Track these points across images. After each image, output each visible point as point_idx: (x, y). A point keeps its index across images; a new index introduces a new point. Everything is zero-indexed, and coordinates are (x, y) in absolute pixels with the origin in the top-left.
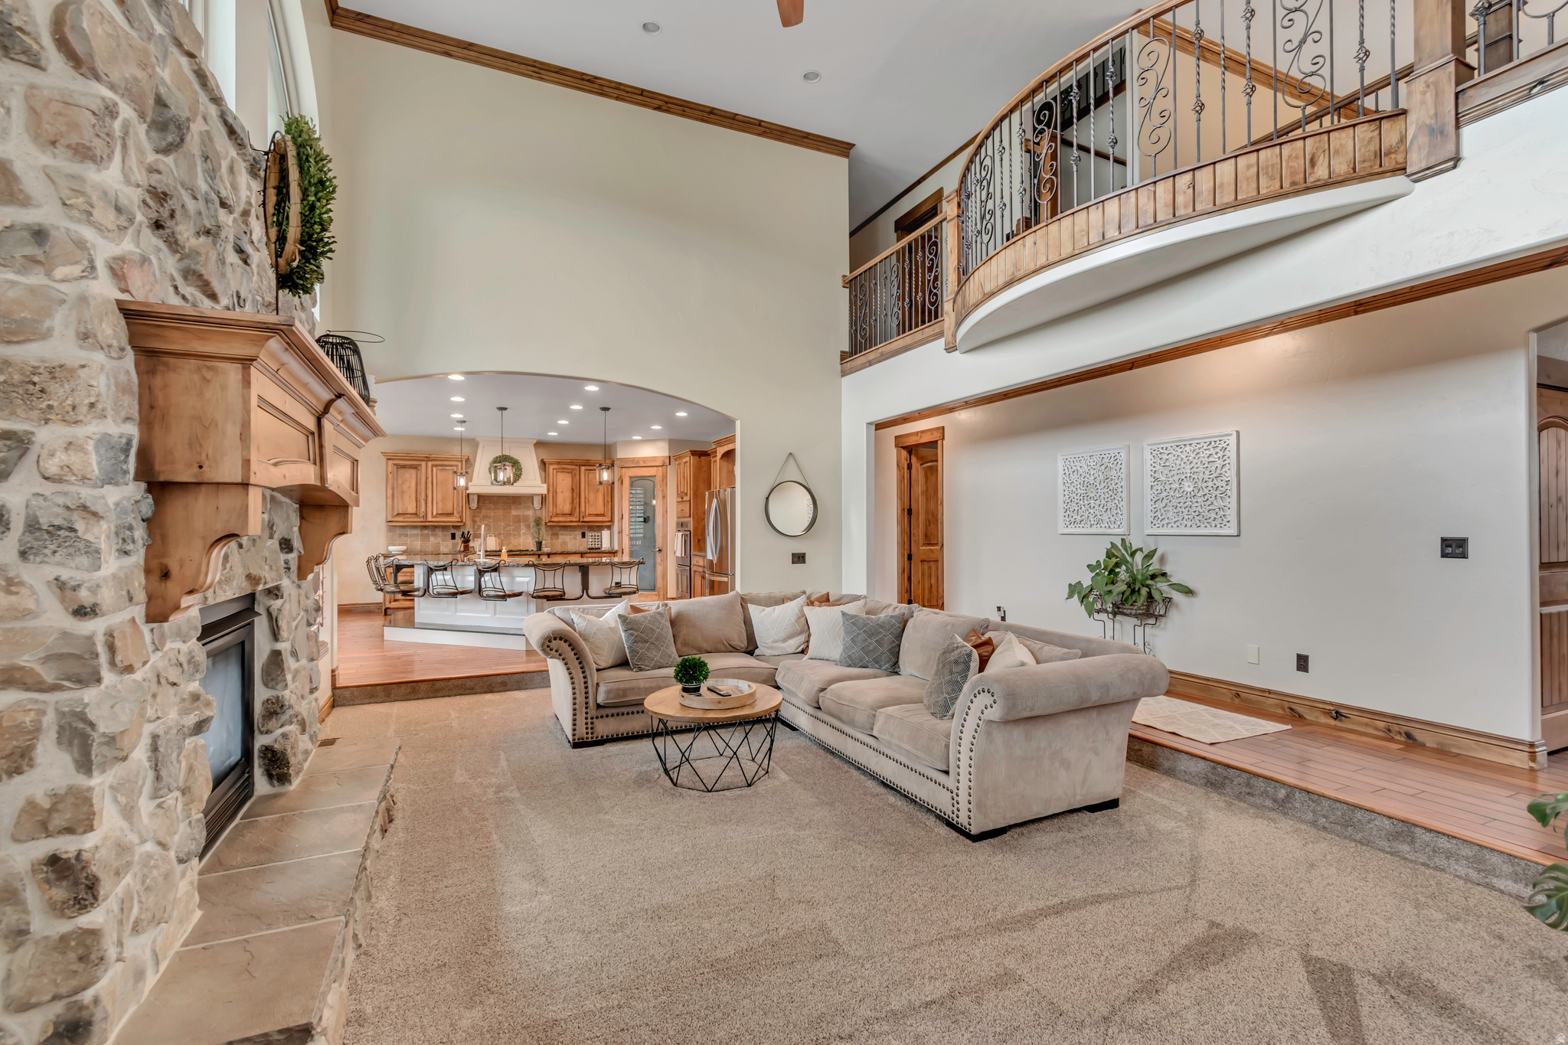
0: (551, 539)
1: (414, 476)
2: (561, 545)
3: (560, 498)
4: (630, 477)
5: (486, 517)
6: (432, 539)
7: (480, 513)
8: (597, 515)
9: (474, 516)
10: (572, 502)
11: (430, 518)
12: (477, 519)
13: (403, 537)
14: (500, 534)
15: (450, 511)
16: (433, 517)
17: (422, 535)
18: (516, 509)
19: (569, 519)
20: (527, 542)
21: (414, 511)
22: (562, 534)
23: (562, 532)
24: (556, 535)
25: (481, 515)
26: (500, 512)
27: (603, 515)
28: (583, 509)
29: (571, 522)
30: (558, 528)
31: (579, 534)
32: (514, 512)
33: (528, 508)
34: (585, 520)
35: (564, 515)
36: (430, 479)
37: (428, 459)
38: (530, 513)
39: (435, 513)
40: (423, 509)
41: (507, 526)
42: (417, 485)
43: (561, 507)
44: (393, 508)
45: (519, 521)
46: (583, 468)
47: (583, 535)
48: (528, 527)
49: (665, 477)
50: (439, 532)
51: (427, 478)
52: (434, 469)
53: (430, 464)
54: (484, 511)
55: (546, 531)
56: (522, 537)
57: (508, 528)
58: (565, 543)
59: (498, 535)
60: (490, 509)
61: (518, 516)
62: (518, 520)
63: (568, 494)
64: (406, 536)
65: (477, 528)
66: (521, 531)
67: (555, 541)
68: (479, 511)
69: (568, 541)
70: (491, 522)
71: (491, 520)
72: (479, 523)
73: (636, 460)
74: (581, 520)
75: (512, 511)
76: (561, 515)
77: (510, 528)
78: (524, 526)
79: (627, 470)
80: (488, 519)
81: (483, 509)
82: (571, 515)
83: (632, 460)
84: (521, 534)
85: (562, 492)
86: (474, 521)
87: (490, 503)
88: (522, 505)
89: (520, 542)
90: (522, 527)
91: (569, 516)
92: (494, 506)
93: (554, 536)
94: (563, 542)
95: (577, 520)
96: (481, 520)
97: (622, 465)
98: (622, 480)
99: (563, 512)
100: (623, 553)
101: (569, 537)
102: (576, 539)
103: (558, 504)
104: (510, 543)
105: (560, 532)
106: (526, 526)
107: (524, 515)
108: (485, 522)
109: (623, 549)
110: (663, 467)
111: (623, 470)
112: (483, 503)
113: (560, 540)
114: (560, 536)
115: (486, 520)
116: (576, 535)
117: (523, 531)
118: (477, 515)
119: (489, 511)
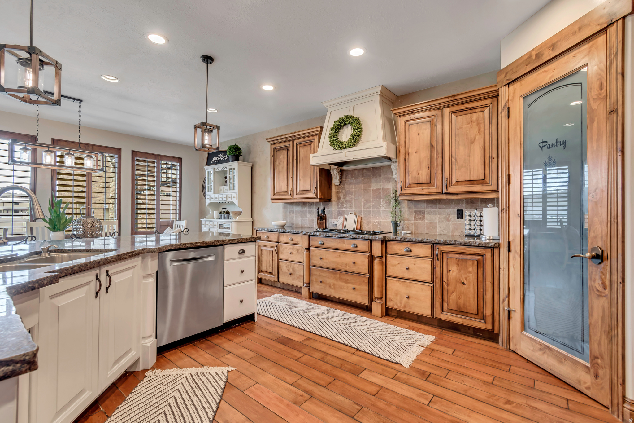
0: (415, 219)
1: (286, 156)
2: (428, 228)
3: (414, 160)
4: (525, 97)
5: (348, 193)
7: (343, 188)
8: (471, 182)
9: (339, 192)
10: (431, 166)
11: (295, 196)
12: (341, 195)
15: (309, 188)
16: (297, 194)
17: (302, 212)
18: (376, 182)
19: (427, 189)
21: (285, 190)
22: (429, 213)
23: (429, 210)
24: (421, 214)
25: (344, 191)
26: (361, 187)
27: (482, 182)
28: (447, 174)
29: (430, 194)
30: (423, 205)
31: (452, 212)
32: (374, 186)
33: (389, 179)
34: (451, 190)
35: (419, 184)
36: (295, 159)
37: (293, 139)
38: (390, 186)
39: (298, 191)
40: (291, 187)
41: (367, 201)
42: (287, 165)
43: (415, 174)
44: (274, 188)
45: (379, 197)
46: (447, 111)
47: (460, 215)
48: (388, 203)
51: (293, 157)
52: (298, 146)
53: (295, 142)
54: (346, 186)
55: (409, 208)
56: (382, 216)
57: (367, 206)
58: (432, 225)
60: (351, 183)
61: (378, 190)
62: (378, 194)
63: (425, 154)
64: (293, 212)
65: (341, 205)
66: (381, 208)
67: (419, 221)
68: (342, 186)
69: (438, 221)
70: (352, 198)
71: (353, 196)
72: (343, 200)
73: (534, 53)
74: (445, 190)
75: (372, 184)
76: (416, 185)
77: (370, 204)
78: (384, 202)
79: (517, 85)
80: (350, 195)
81: (346, 184)
82: (429, 185)
83: (526, 57)
84: (381, 212)
85: (416, 153)
86: (339, 198)
87: (352, 177)
88: (383, 176)
89: (380, 222)
90: (382, 203)
91: (426, 185)
92: (355, 180)
93: (418, 214)
94: (431, 223)
95: (439, 191)
96: (344, 196)
97: (507, 80)
98: (509, 108)
99: (417, 181)
100: (509, 250)
101: (438, 216)
102: (448, 220)
103: (411, 170)
104: (370, 222)
105: (426, 210)
106: (386, 203)
107: (384, 189)
108: (348, 199)
109: (509, 243)
110: (608, 31)
111: (512, 87)
112: (346, 179)
113: (426, 221)
114: (426, 215)
115: (348, 195)
116: (449, 214)
117: (383, 209)
118: (340, 191)
119: (351, 187)
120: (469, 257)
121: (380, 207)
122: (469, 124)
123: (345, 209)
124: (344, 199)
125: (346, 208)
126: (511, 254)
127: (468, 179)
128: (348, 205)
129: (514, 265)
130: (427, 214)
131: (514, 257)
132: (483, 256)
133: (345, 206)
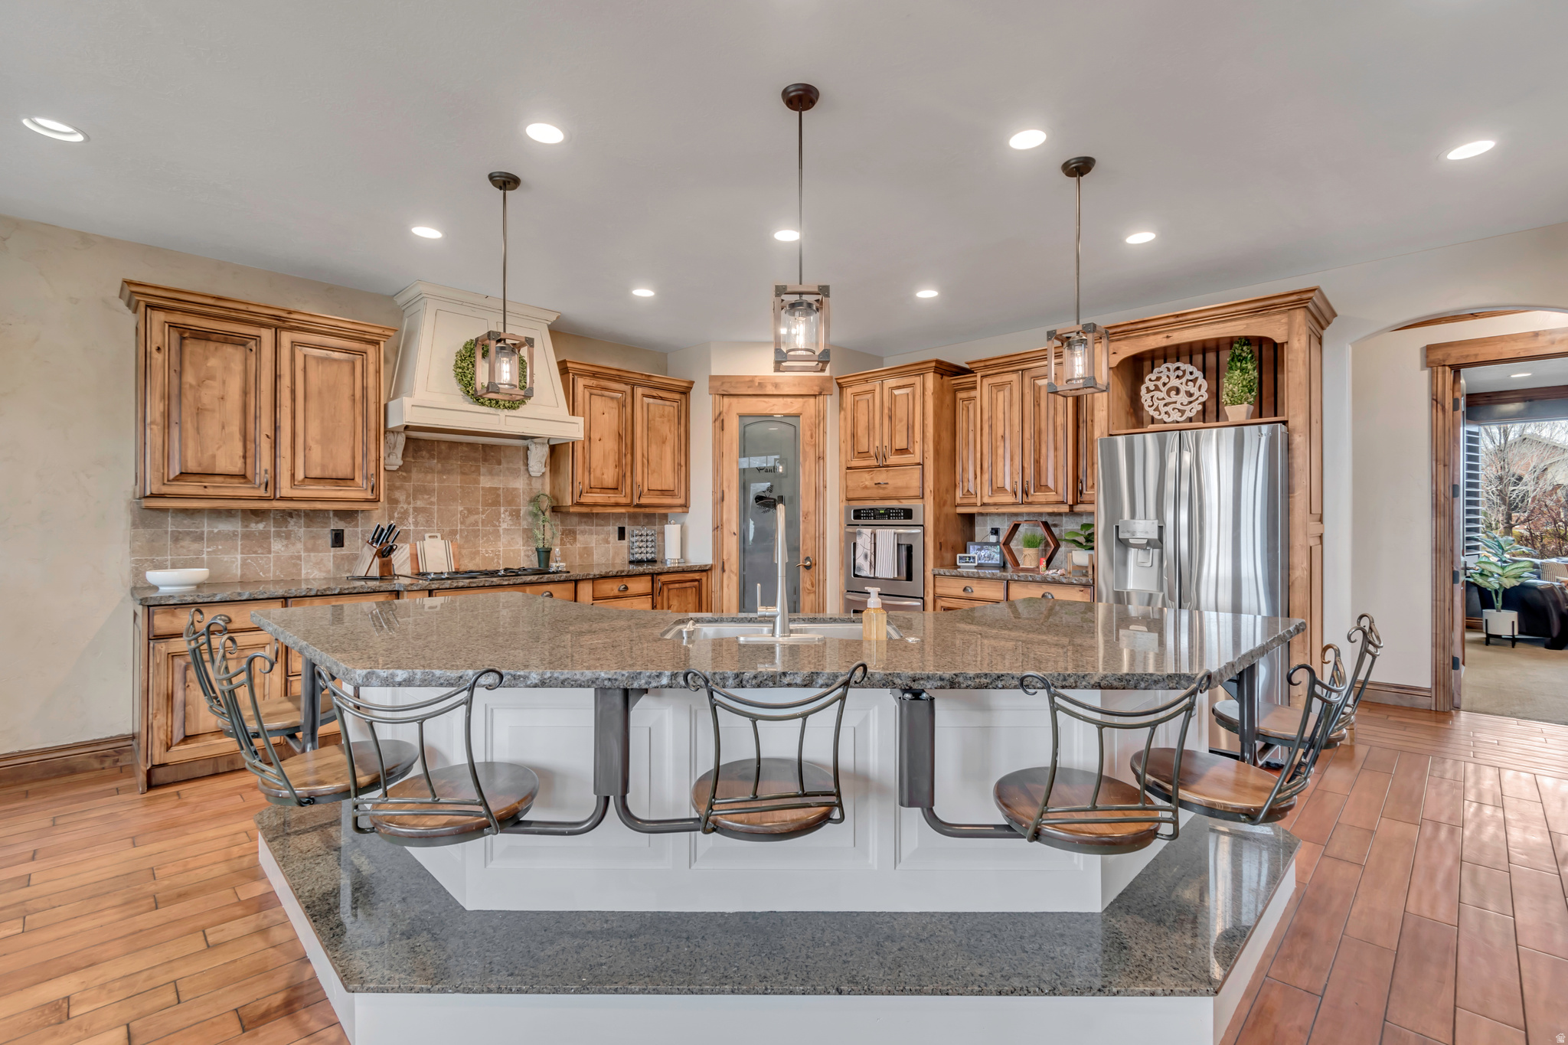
0: (562, 543)
2: (581, 557)
3: (598, 451)
4: (741, 416)
5: (421, 491)
6: (277, 546)
7: (405, 479)
8: (661, 493)
9: (393, 488)
10: (619, 464)
11: (285, 490)
12: (400, 496)
13: (186, 543)
14: (453, 533)
15: (344, 470)
16: (293, 485)
17: (246, 536)
18: (491, 473)
19: (613, 498)
20: (516, 552)
21: (236, 467)
22: (583, 532)
23: (583, 527)
24: (572, 534)
25: (409, 486)
26: (455, 481)
27: (671, 493)
28: (639, 478)
29: (617, 505)
30: (575, 519)
31: (613, 530)
32: (486, 482)
33: (515, 473)
34: (643, 501)
35: (604, 489)
36: (285, 382)
37: (279, 323)
38: (519, 484)
39: (300, 475)
41: (470, 512)
42: (245, 393)
43: (598, 473)
44: (167, 457)
45: (496, 503)
46: (639, 391)
47: (622, 534)
48: (516, 515)
49: (820, 418)
50: (297, 528)
51: (277, 377)
52: (300, 353)
53: (286, 338)
54: (415, 475)
55: (560, 525)
56: (504, 539)
57: (472, 518)
58: (587, 551)
59: (450, 535)
60: (431, 470)
61: (494, 490)
62: (494, 499)
63: (612, 445)
64: (199, 538)
65: (399, 518)
66: (502, 524)
67: (569, 546)
68: (404, 474)
69: (594, 545)
70: (432, 503)
71: (434, 499)
72: (405, 506)
73: (757, 381)
74: (636, 501)
75: (482, 478)
76: (598, 490)
77: (476, 517)
78: (507, 513)
79: (734, 400)
80: (426, 497)
81: (414, 470)
82: (616, 491)
83: (748, 379)
84: (501, 532)
85: (600, 440)
86: (393, 502)
87: (432, 457)
88: (504, 465)
89: (499, 551)
90: (502, 516)
91: (612, 491)
92: (439, 465)
93: (567, 535)
94: (585, 548)
95: (628, 501)
96: (408, 497)
97: (724, 390)
98: (723, 420)
99: (602, 484)
100: (723, 570)
101: (595, 536)
102: (608, 542)
103: (593, 466)
104: (477, 553)
105: (578, 528)
106: (511, 515)
107: (508, 489)
108: (419, 504)
109: (723, 563)
110: (817, 398)
111: (726, 400)
112: (414, 457)
113: (578, 545)
114: (578, 536)
115: (420, 497)
116: (608, 533)
117: (504, 526)
118: (398, 484)
119: (429, 477)
120: (688, 584)
121: (500, 522)
122: (661, 417)
123: (412, 527)
124: (409, 504)
125: (416, 524)
126: (725, 575)
127: (660, 489)
128: (421, 518)
129: (728, 586)
130: (579, 534)
131: (729, 577)
132: (699, 581)
133: (411, 520)
